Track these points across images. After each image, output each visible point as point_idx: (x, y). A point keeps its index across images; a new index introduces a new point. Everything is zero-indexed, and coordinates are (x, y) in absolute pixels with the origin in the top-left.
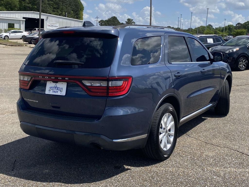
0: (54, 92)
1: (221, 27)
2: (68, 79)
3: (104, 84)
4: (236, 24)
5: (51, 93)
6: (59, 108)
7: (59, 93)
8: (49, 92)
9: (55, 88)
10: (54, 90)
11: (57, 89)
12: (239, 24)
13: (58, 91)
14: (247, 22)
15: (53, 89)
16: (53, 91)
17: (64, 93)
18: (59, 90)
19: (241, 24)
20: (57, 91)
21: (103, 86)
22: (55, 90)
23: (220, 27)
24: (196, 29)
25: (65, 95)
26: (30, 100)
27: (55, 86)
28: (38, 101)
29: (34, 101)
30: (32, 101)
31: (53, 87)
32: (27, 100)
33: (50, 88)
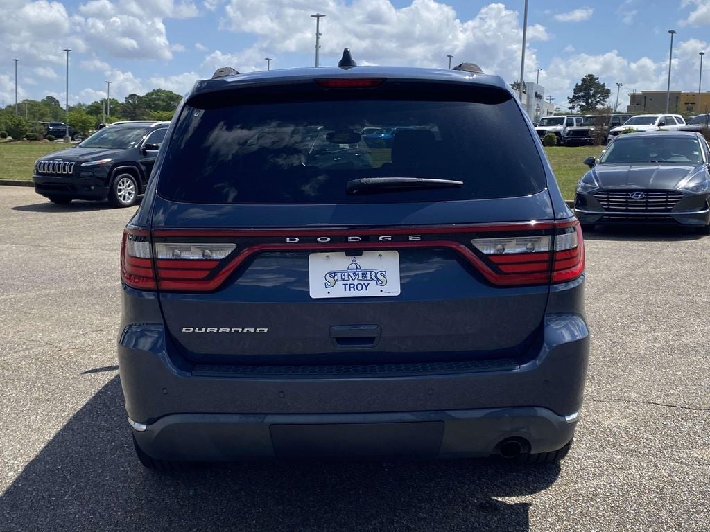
0: (352, 287)
1: (82, 103)
2: (418, 237)
3: (543, 245)
4: (126, 98)
5: (338, 291)
6: (370, 340)
7: (373, 291)
8: (329, 289)
9: (354, 272)
10: (351, 282)
11: (365, 278)
12: (132, 96)
13: (366, 283)
14: (152, 94)
15: (343, 280)
16: (345, 285)
17: (393, 288)
18: (372, 279)
19: (138, 97)
20: (362, 282)
21: (535, 253)
22: (356, 282)
23: (80, 104)
24: (11, 109)
25: (398, 294)
26: (221, 330)
27: (353, 266)
28: (266, 330)
29: (245, 330)
30: (233, 330)
31: (343, 273)
32: (204, 330)
33: (328, 278)
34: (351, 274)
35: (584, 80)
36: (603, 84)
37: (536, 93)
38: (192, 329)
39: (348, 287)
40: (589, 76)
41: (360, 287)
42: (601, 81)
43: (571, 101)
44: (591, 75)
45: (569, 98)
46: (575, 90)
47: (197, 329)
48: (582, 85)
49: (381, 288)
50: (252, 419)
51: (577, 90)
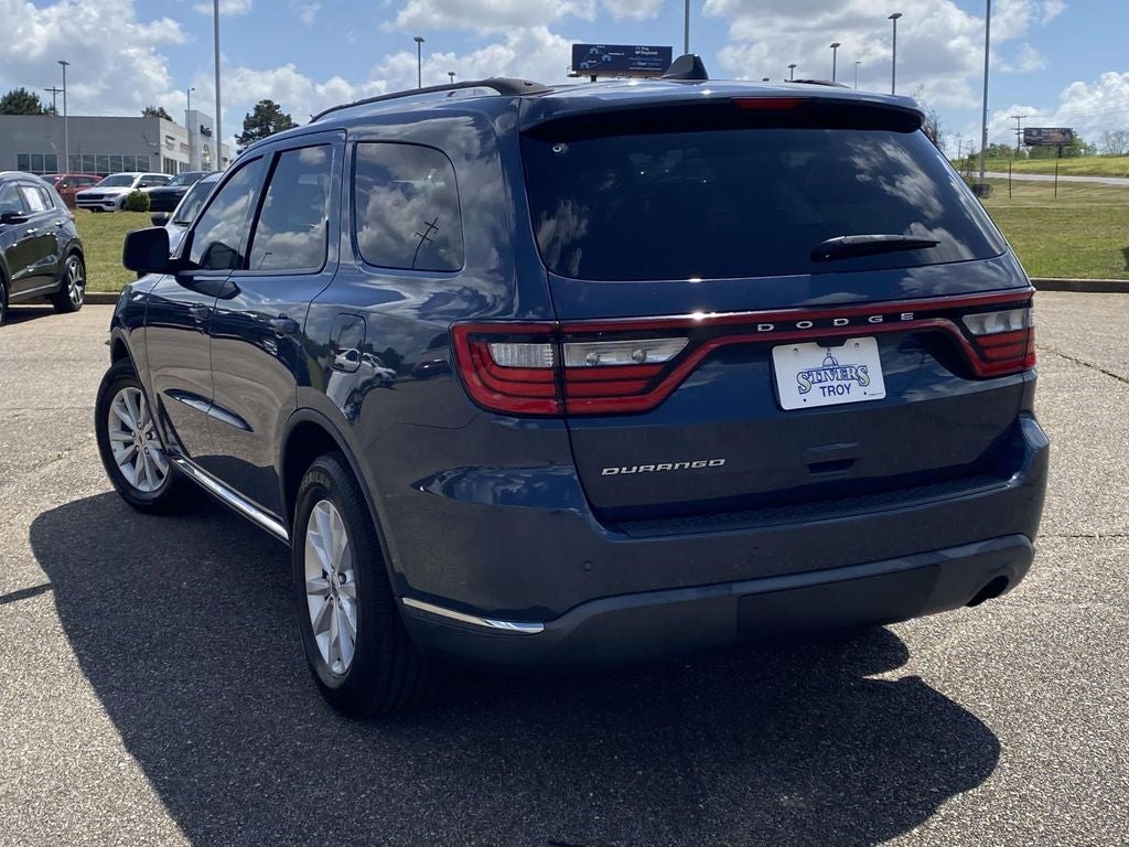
0: (832, 390)
2: (910, 316)
5: (816, 398)
7: (856, 395)
8: (804, 396)
9: (832, 370)
10: (829, 383)
11: (845, 377)
13: (847, 383)
15: (820, 381)
16: (823, 388)
17: (877, 388)
18: (853, 378)
20: (842, 383)
22: (835, 383)
25: (883, 396)
26: (660, 467)
27: (829, 361)
28: (722, 462)
29: (695, 463)
30: (677, 466)
31: (818, 371)
32: (635, 468)
33: (801, 380)
34: (828, 372)
35: (258, 109)
36: (289, 116)
37: (202, 127)
38: (617, 470)
39: (826, 390)
40: (266, 102)
41: (840, 390)
42: (284, 111)
43: (241, 141)
44: (269, 102)
45: (236, 136)
46: (245, 123)
47: (624, 469)
48: (256, 116)
49: (865, 389)
50: (714, 592)
51: (249, 124)
